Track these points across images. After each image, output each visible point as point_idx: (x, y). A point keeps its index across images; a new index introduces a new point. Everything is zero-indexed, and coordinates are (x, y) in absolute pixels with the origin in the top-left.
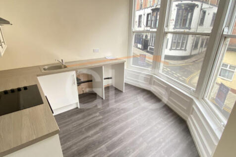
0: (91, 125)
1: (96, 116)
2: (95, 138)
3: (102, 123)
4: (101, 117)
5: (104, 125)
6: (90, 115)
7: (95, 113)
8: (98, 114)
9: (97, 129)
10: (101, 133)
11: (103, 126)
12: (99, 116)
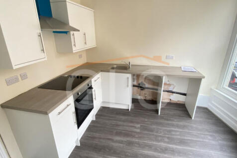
0: (123, 132)
1: (135, 127)
2: (115, 145)
3: (134, 137)
4: (138, 131)
5: (134, 140)
6: (132, 122)
7: (138, 123)
8: (139, 126)
9: (125, 139)
10: (125, 145)
11: (132, 140)
12: (138, 128)
